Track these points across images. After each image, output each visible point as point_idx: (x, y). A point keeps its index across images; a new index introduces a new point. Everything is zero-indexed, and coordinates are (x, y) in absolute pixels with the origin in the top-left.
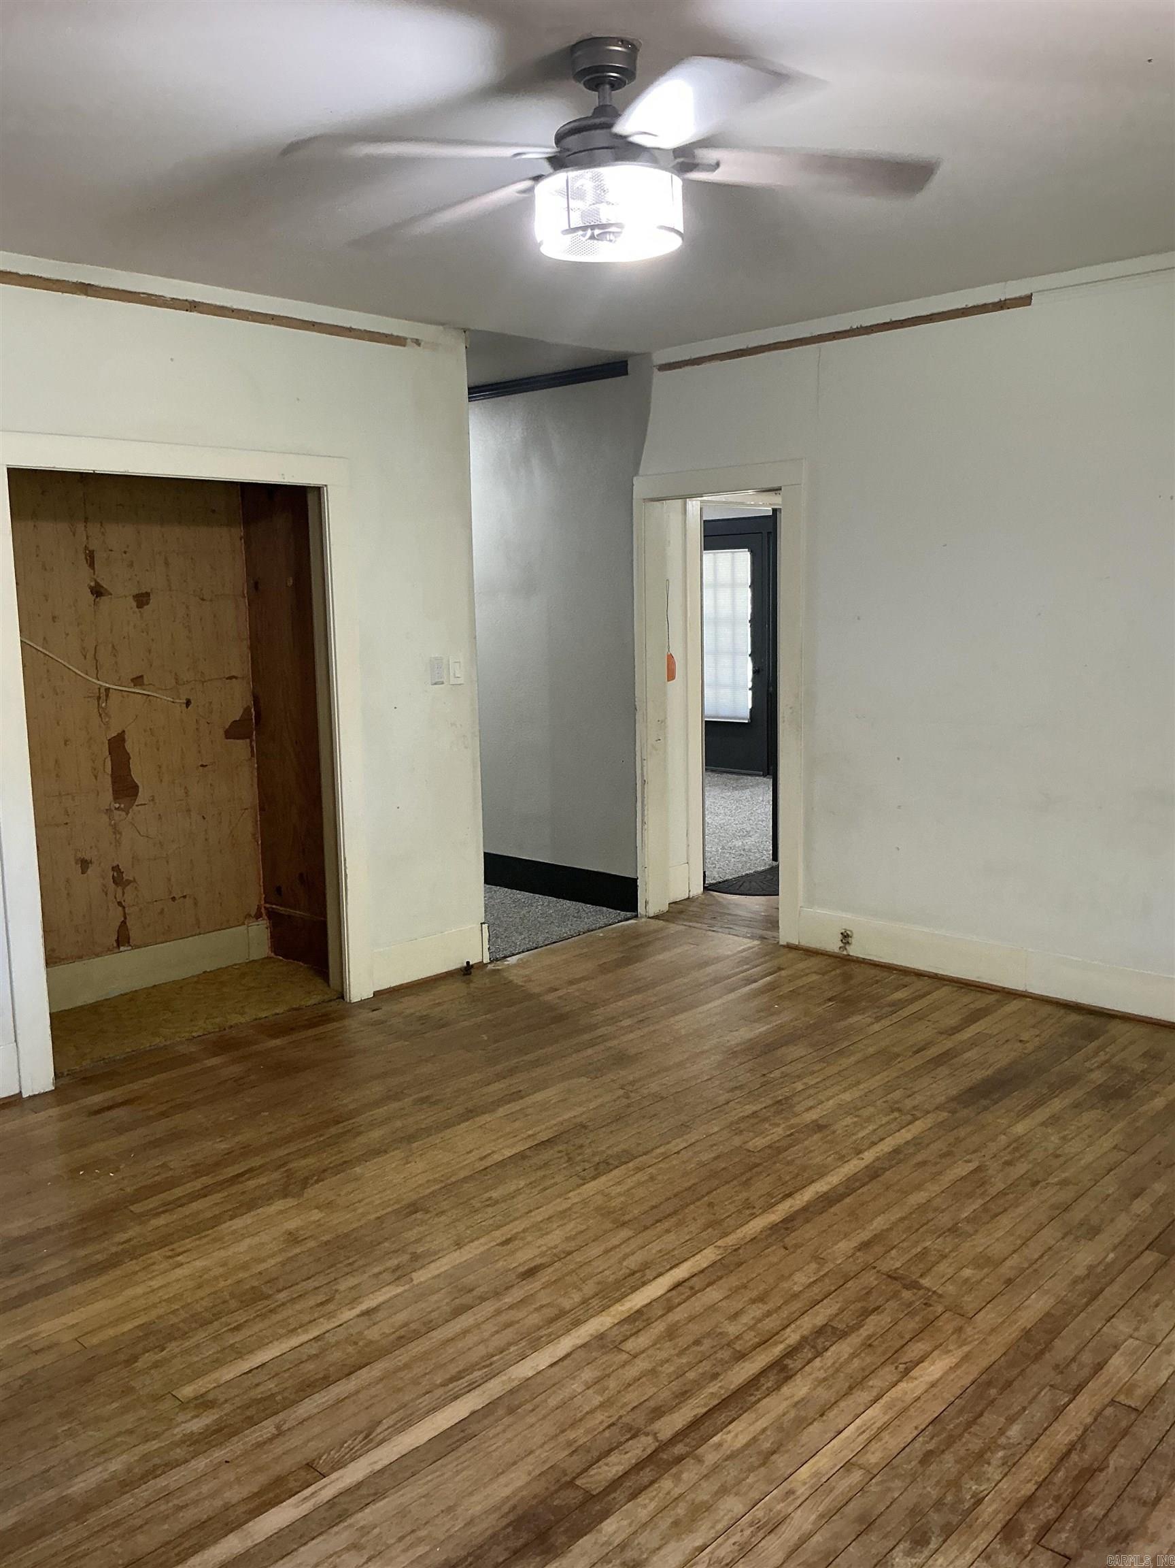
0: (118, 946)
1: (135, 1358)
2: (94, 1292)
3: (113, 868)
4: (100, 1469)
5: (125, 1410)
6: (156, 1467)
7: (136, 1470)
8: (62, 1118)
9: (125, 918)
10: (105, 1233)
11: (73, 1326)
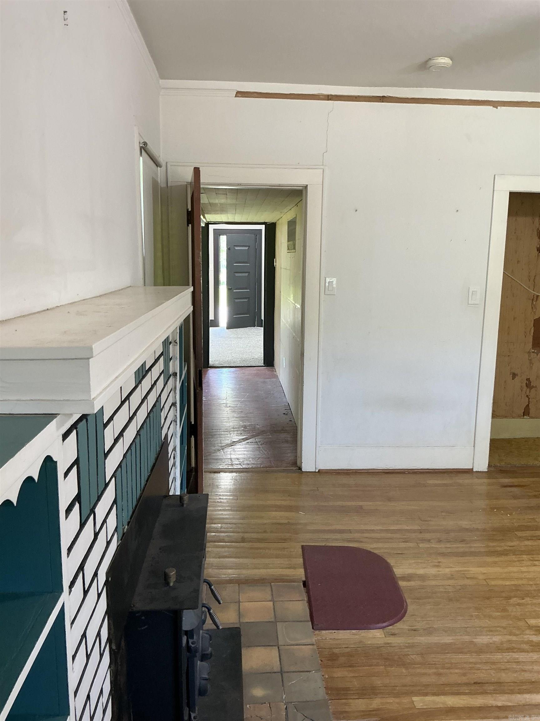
0: (524, 415)
1: (509, 598)
2: (495, 563)
3: (527, 380)
4: (489, 637)
5: (503, 617)
6: (514, 648)
7: (505, 645)
8: (489, 484)
9: (529, 403)
10: (503, 539)
11: (484, 573)
